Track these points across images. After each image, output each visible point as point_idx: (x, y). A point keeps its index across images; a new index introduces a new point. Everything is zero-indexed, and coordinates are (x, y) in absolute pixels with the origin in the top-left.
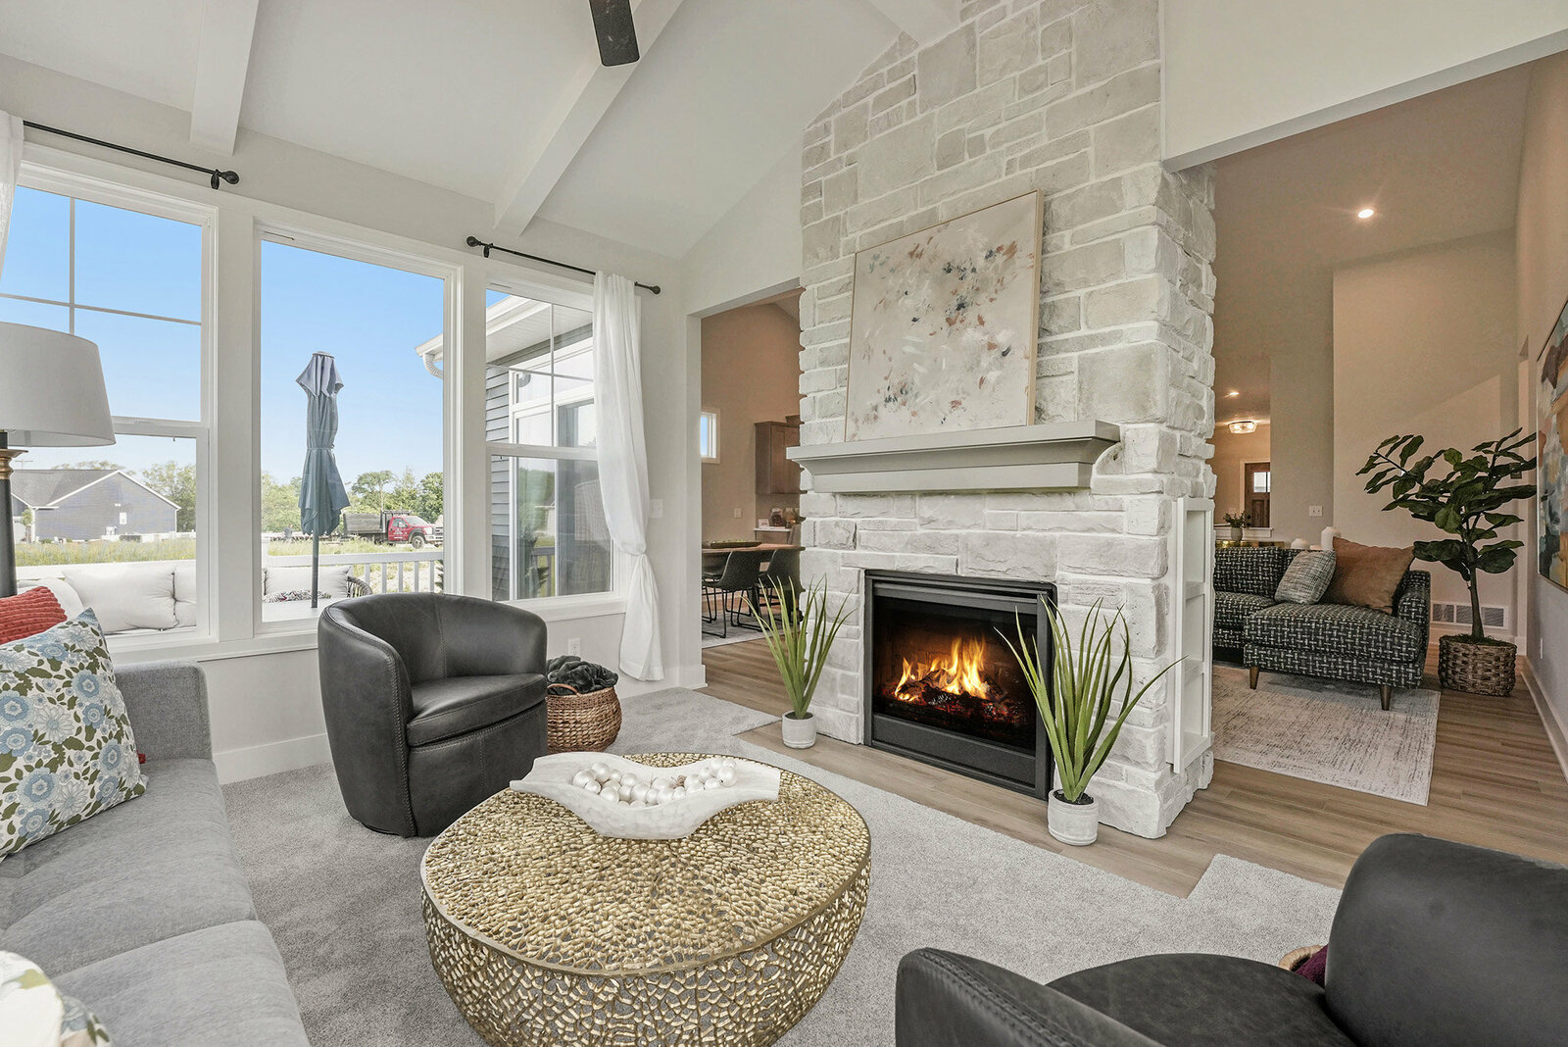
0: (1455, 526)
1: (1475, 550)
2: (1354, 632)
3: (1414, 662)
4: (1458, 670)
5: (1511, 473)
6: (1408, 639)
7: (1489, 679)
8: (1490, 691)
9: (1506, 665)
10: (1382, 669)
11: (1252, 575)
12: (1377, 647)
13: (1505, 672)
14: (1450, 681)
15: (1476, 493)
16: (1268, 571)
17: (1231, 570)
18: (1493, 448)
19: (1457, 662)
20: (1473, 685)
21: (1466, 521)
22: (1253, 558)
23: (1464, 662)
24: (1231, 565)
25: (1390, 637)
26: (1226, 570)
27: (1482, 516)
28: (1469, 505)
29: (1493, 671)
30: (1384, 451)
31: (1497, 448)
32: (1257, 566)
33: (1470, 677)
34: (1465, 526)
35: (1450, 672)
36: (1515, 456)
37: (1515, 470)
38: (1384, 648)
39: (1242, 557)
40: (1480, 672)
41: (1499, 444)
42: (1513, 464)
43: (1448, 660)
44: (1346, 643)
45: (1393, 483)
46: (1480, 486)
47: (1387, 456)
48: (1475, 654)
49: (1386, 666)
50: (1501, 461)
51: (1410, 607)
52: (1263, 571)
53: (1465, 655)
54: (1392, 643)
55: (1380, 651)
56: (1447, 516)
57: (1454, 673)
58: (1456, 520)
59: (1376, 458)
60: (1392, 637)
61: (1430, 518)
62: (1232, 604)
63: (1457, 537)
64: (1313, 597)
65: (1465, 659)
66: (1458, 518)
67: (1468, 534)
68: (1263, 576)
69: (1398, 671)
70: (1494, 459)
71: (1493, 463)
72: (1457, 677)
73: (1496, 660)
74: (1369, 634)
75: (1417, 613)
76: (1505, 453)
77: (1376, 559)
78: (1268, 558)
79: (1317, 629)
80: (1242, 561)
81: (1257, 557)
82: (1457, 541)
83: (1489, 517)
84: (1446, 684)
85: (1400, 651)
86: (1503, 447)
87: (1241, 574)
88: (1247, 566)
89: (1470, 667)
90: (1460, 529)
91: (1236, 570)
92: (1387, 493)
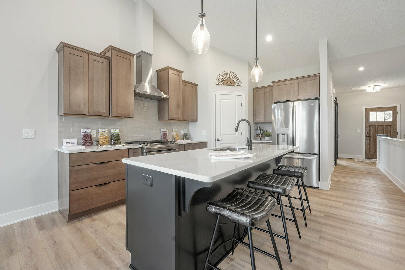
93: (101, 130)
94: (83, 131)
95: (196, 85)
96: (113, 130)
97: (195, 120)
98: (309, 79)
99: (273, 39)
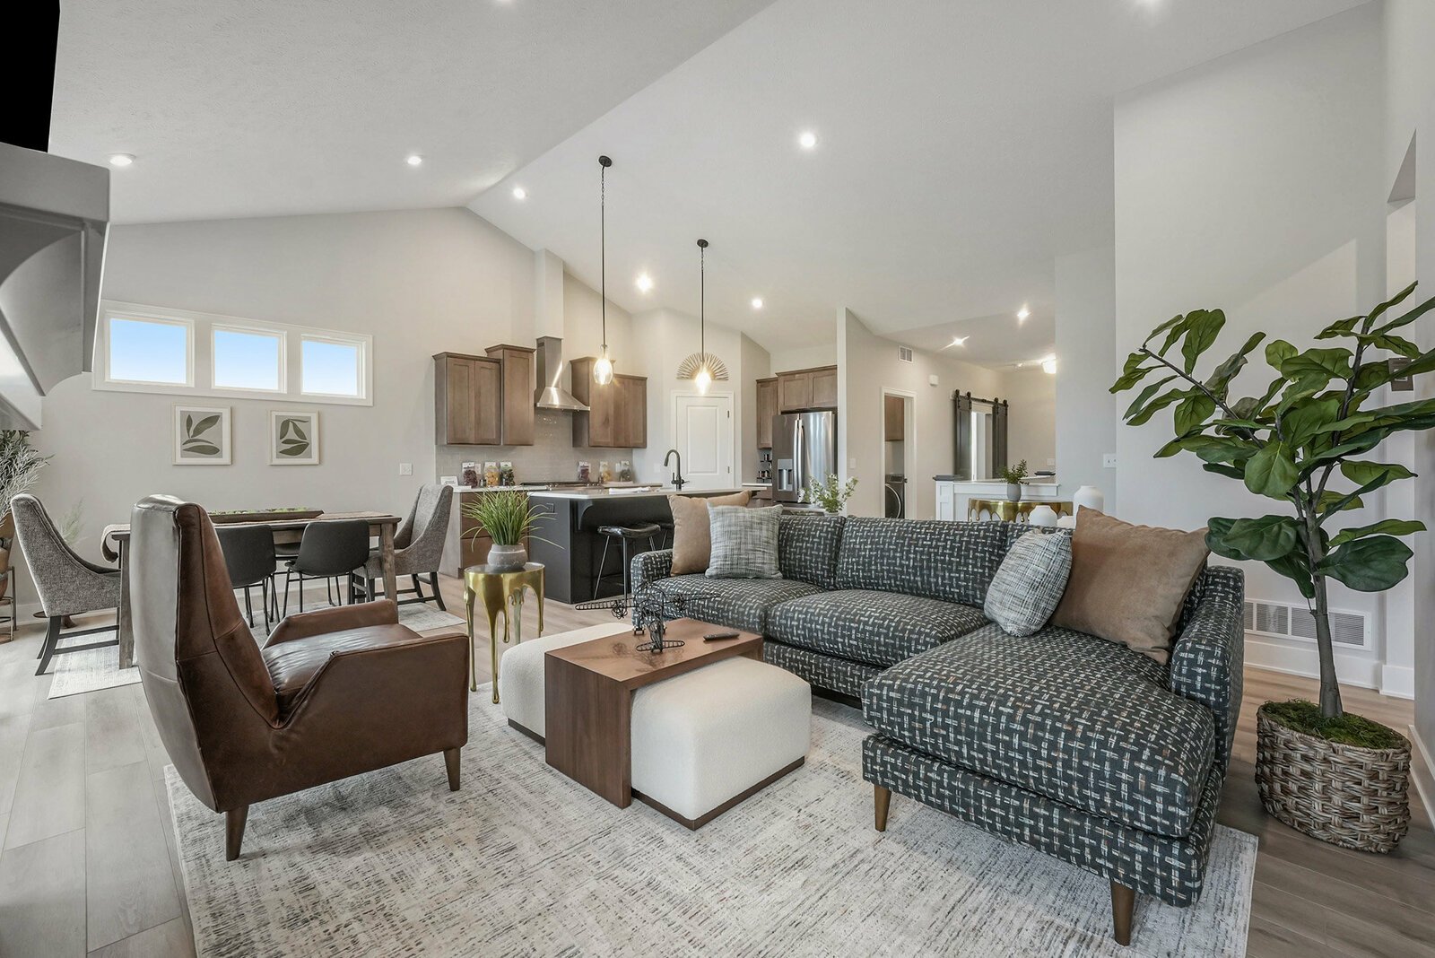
0: (1288, 488)
1: (1323, 535)
2: (1053, 746)
3: (1184, 841)
4: (1293, 787)
5: (1391, 377)
6: (1169, 782)
7: (1356, 817)
8: (1359, 844)
9: (1391, 789)
10: (1112, 844)
11: (959, 564)
12: (1101, 791)
13: (1390, 803)
14: (1278, 807)
15: (1324, 420)
16: (983, 559)
17: (929, 554)
18: (1357, 329)
19: (1291, 770)
20: (1324, 827)
21: (1306, 475)
22: (962, 536)
23: (1304, 773)
24: (930, 546)
25: (1128, 772)
26: (922, 553)
27: (1337, 467)
28: (1312, 445)
29: (1365, 800)
30: (1155, 345)
31: (1366, 328)
32: (967, 550)
33: (1317, 807)
34: (1303, 487)
35: (1277, 787)
36: (1399, 344)
37: (1399, 375)
38: (1116, 795)
39: (947, 534)
40: (1337, 799)
41: (1369, 321)
42: (1396, 361)
43: (1272, 761)
44: (1037, 768)
45: (1174, 404)
46: (1333, 406)
47: (1162, 353)
48: (1325, 760)
49: (1121, 840)
50: (1372, 354)
51: (1193, 663)
52: (975, 558)
53: (1305, 758)
54: (1133, 787)
55: (1108, 800)
56: (1268, 467)
57: (1286, 791)
58: (1285, 476)
59: (1141, 359)
60: (1133, 771)
61: (1237, 472)
62: (896, 629)
63: (1288, 509)
64: (1029, 621)
65: (1307, 767)
66: (1291, 471)
67: (1310, 502)
68: (975, 566)
69: (1147, 858)
70: (1360, 350)
71: (1358, 359)
72: (1291, 802)
73: (1371, 779)
74: (1084, 755)
75: (1206, 678)
76: (1382, 339)
77: (1142, 550)
78: (985, 537)
79: (983, 724)
80: (946, 540)
81: (970, 536)
82: (1289, 521)
83: (1352, 471)
84: (1269, 807)
85: (1151, 810)
86: (1376, 326)
87: (943, 562)
88: (952, 548)
89: (1318, 786)
90: (1293, 494)
91: (936, 554)
92: (1163, 425)
93: (488, 465)
94: (465, 465)
95: (644, 380)
96: (503, 464)
97: (644, 445)
98: (827, 372)
99: (763, 303)
